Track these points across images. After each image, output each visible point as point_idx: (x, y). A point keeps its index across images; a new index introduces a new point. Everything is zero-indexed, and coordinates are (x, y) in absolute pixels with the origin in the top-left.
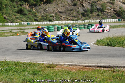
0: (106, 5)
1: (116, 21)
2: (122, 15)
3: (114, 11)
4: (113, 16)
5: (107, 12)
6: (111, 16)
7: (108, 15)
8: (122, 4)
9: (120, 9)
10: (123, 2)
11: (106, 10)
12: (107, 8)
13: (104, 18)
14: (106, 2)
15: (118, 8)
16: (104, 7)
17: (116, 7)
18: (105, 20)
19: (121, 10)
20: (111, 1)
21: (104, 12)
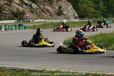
0: (4, 6)
1: (15, 22)
2: (20, 16)
3: (12, 12)
4: (11, 18)
5: (5, 14)
6: (9, 17)
7: (6, 16)
8: (18, 6)
9: (17, 10)
10: (19, 4)
11: (4, 12)
12: (5, 10)
13: (2, 19)
14: (3, 3)
15: (15, 10)
16: (2, 9)
17: (13, 8)
18: (5, 21)
19: (19, 12)
20: (8, 3)
21: (3, 14)
